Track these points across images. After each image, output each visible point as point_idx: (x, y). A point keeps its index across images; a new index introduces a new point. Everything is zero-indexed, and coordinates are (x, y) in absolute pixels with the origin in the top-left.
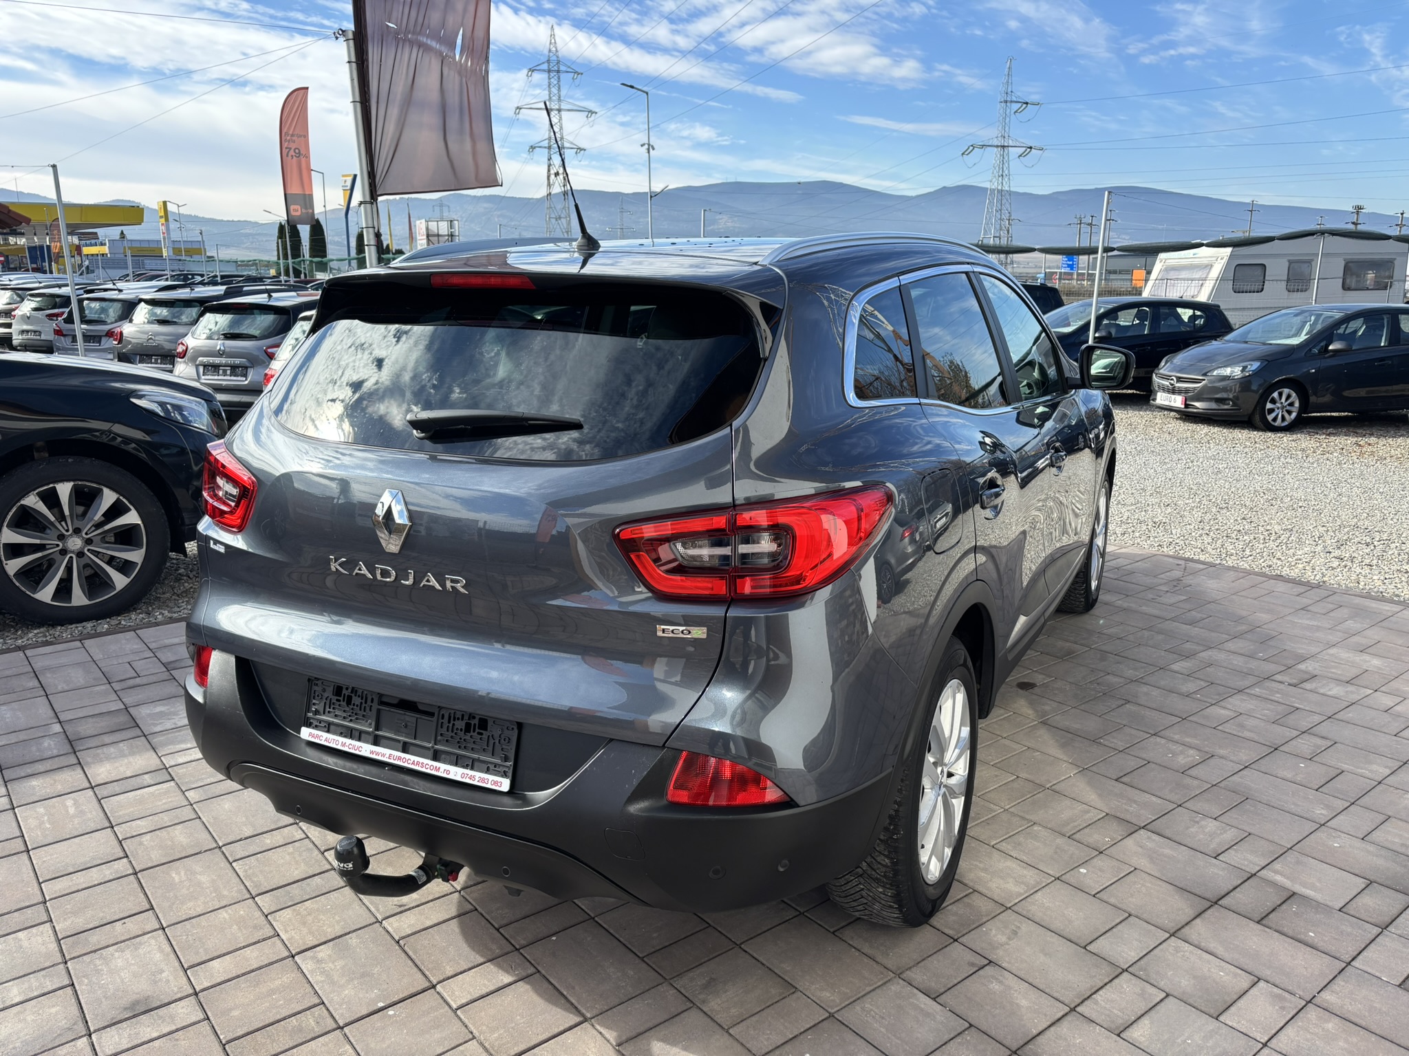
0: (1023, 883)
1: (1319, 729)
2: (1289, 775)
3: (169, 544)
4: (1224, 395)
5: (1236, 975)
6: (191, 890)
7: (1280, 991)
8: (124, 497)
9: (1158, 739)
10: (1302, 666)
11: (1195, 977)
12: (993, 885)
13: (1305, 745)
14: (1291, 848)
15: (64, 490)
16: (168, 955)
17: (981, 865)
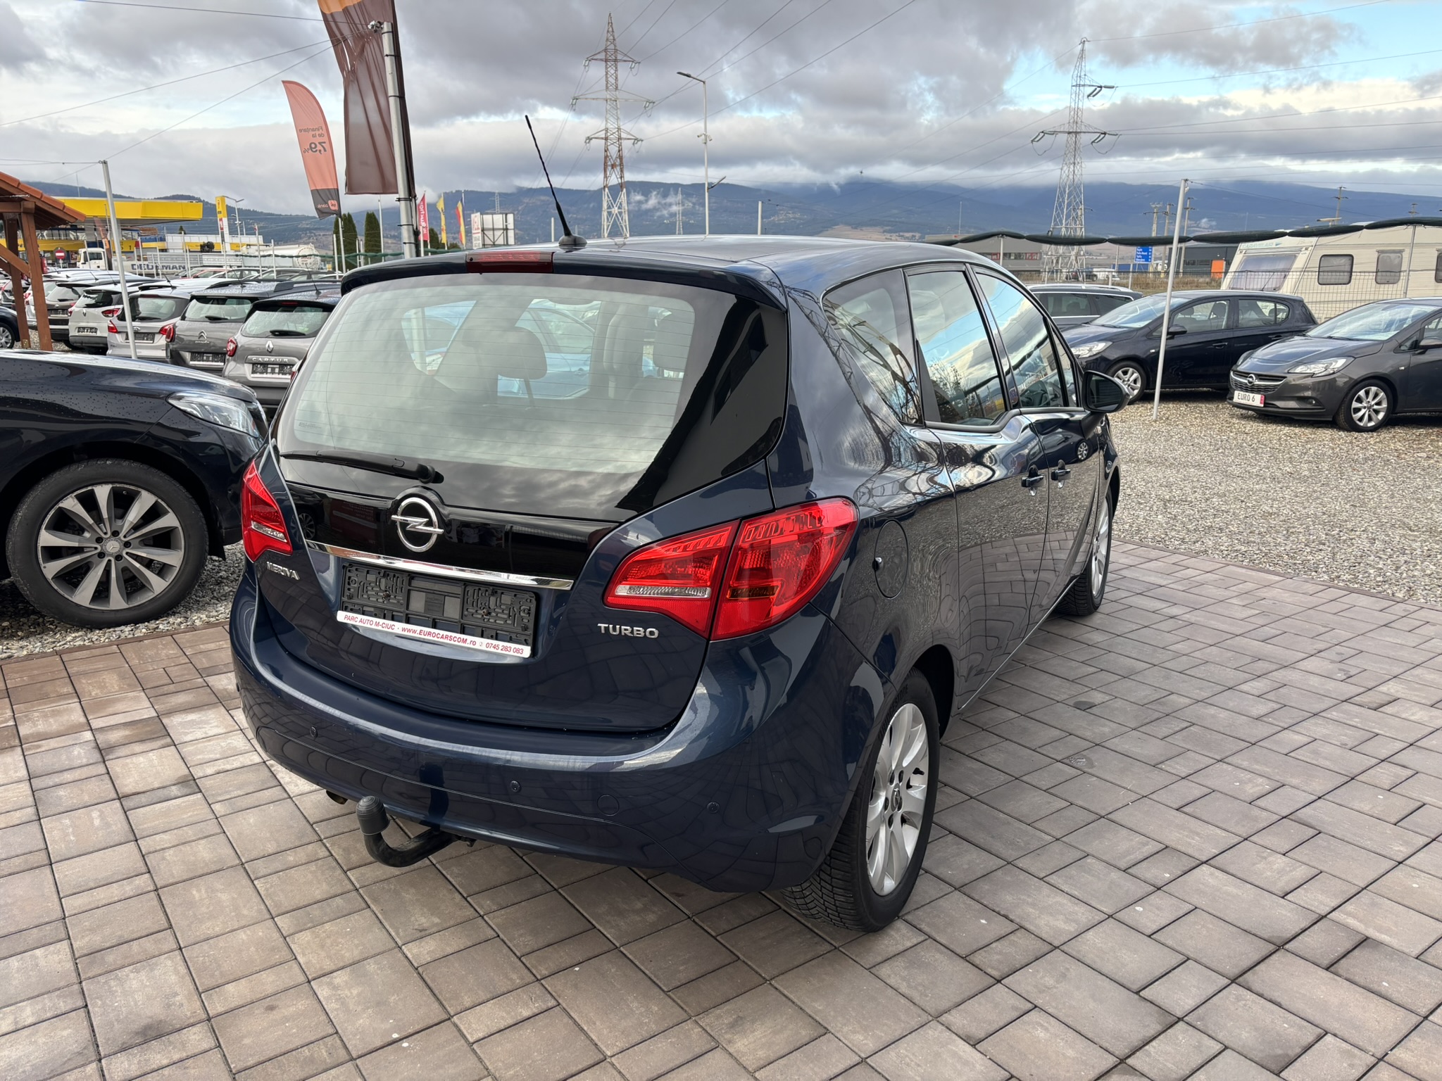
0: (1075, 921)
1: (1401, 758)
2: (1366, 808)
3: (207, 548)
4: (1308, 394)
5: (1300, 1028)
6: (211, 908)
7: (1350, 1047)
8: (162, 500)
9: (1225, 766)
10: (1383, 688)
11: (1256, 1029)
12: (1042, 923)
13: (1385, 775)
14: (1363, 889)
15: (102, 493)
16: (183, 977)
17: (1030, 900)
